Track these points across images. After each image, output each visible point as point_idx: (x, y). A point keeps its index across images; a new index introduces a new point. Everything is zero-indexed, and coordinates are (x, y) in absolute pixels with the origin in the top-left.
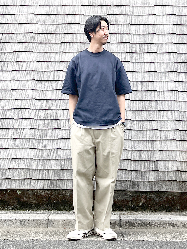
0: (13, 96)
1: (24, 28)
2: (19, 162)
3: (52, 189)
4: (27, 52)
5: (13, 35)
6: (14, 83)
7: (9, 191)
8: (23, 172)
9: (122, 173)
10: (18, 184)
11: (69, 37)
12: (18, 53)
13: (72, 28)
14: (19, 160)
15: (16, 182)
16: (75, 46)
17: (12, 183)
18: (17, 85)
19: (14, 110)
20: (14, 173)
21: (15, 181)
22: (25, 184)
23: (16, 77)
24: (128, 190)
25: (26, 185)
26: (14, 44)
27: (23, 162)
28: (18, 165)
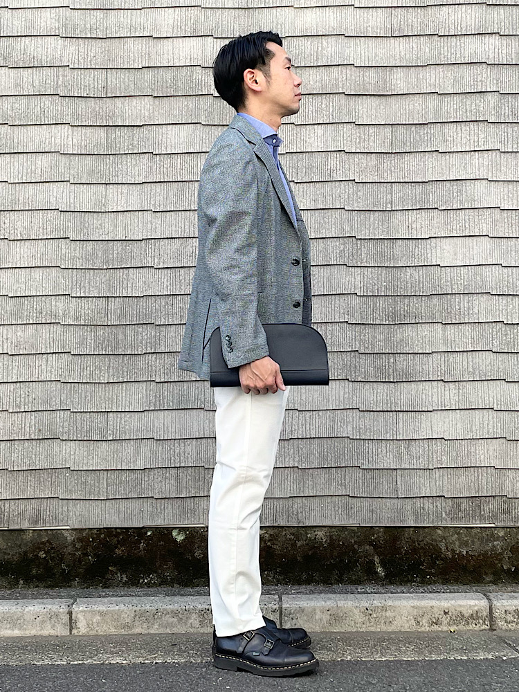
0: (149, 259)
1: (171, 53)
2: (177, 451)
3: (275, 525)
4: (182, 126)
5: (139, 74)
6: (149, 219)
7: (149, 533)
8: (187, 477)
9: (480, 478)
10: (174, 512)
11: (311, 78)
12: (157, 130)
13: (320, 49)
14: (177, 445)
15: (170, 507)
16: (331, 104)
17: (159, 511)
18: (157, 226)
19: (153, 298)
20: (163, 483)
21: (166, 505)
22: (196, 513)
23: (153, 203)
24: (499, 525)
25: (198, 515)
26: (143, 102)
27: (189, 449)
28: (173, 458)
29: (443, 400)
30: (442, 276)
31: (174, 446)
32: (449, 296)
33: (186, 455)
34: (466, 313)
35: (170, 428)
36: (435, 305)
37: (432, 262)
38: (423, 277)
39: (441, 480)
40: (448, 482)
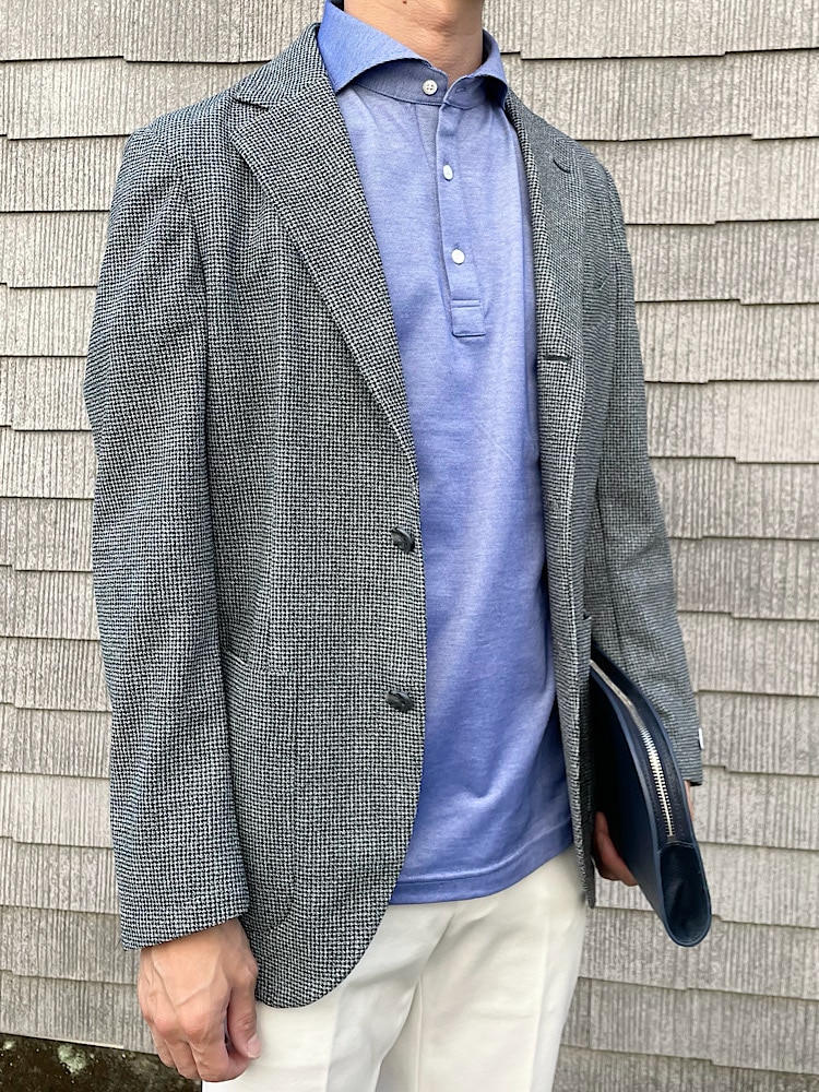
0: (1, 406)
2: (64, 872)
4: (79, 64)
7: (8, 1046)
8: (86, 935)
10: (59, 1009)
12: (18, 74)
14: (63, 858)
15: (49, 996)
17: (25, 1002)
20: (33, 941)
21: (41, 991)
22: (108, 1019)
23: (9, 265)
25: (113, 1024)
27: (90, 871)
28: (53, 889)
29: (721, 819)
30: (739, 488)
31: (57, 860)
32: (755, 545)
33: (84, 883)
34: (801, 594)
35: (46, 818)
36: (716, 566)
37: (712, 449)
38: (686, 488)
39: (706, 1019)
40: (723, 1027)
